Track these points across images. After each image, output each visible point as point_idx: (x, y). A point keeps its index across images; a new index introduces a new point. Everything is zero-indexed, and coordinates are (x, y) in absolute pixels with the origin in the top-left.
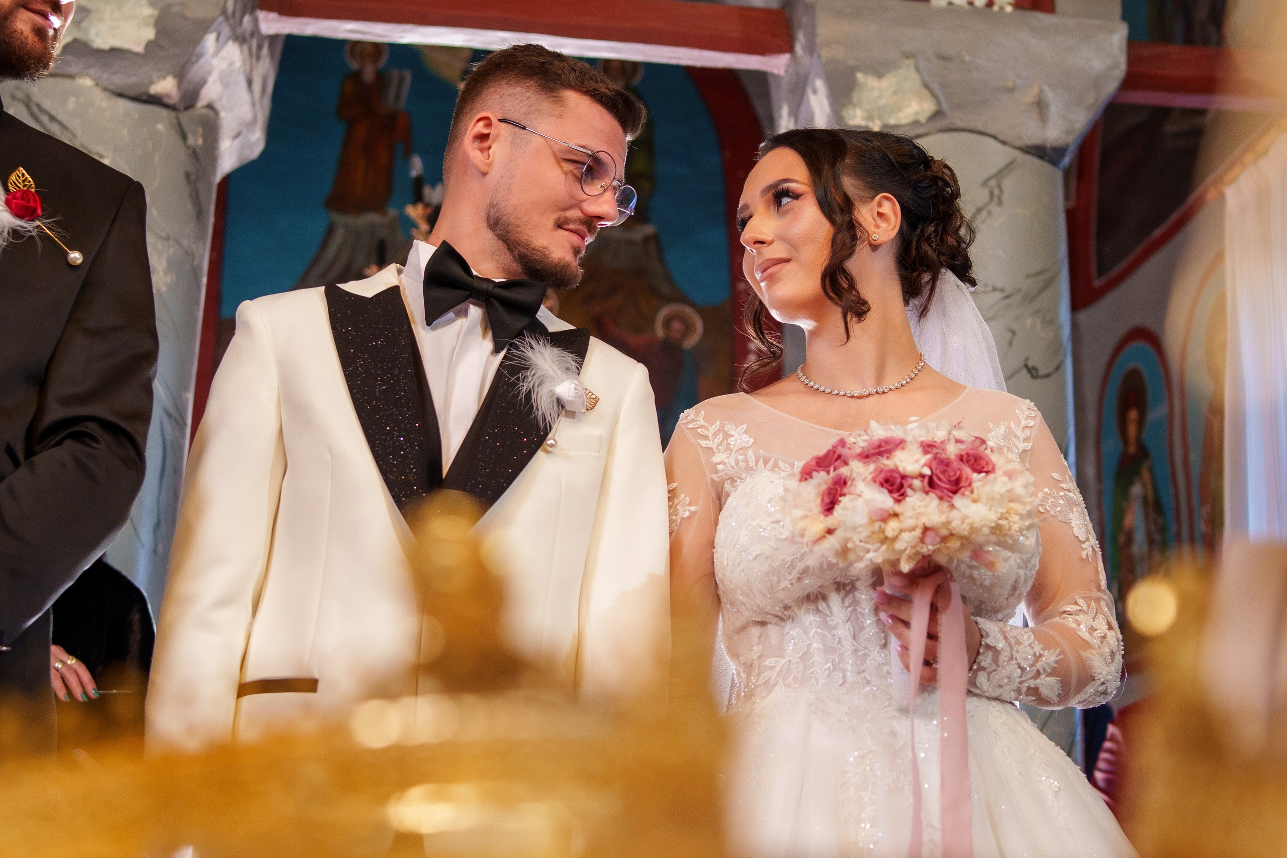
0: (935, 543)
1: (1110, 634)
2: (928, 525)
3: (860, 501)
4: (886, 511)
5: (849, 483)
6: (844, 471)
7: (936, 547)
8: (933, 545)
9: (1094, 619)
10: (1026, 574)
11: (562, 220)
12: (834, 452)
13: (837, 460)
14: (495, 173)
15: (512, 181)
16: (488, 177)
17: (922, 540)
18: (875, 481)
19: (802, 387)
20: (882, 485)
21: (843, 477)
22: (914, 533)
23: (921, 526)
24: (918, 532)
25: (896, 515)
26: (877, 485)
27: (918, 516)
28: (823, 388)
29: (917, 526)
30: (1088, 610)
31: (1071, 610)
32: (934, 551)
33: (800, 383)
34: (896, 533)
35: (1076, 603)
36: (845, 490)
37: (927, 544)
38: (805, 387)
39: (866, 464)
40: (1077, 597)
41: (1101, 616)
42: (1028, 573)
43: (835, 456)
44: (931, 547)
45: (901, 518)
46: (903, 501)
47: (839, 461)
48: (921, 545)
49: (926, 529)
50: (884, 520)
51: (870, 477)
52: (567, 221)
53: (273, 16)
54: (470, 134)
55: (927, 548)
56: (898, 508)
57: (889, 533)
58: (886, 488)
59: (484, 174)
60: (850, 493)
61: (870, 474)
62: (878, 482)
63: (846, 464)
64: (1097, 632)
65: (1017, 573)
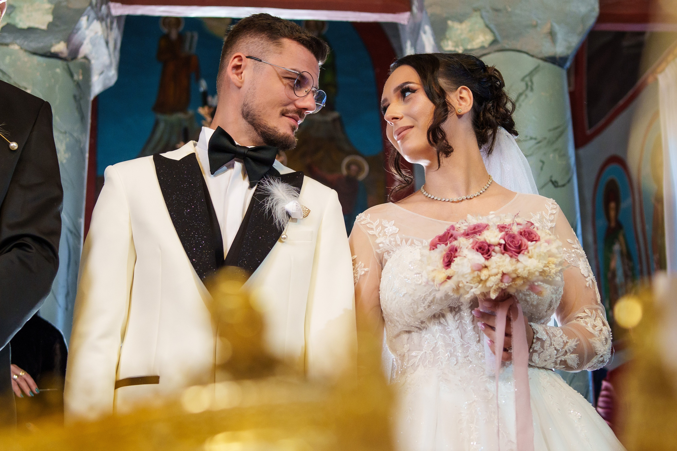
0: (509, 282)
1: (604, 328)
2: (504, 272)
3: (466, 260)
4: (481, 265)
5: (459, 250)
6: (455, 243)
7: (509, 284)
8: (508, 283)
9: (595, 320)
10: (556, 297)
11: (285, 111)
12: (449, 233)
13: (450, 237)
14: (245, 87)
15: (255, 91)
16: (241, 89)
17: (502, 281)
18: (473, 248)
19: (424, 198)
20: (477, 250)
21: (455, 247)
22: (497, 277)
23: (501, 272)
24: (499, 276)
25: (486, 267)
26: (475, 250)
27: (498, 267)
28: (436, 198)
29: (499, 273)
30: (591, 316)
31: (582, 316)
32: (508, 286)
33: (423, 196)
34: (487, 277)
35: (584, 312)
36: (457, 254)
37: (504, 283)
38: (426, 198)
39: (468, 239)
40: (585, 308)
41: (598, 319)
42: (557, 296)
43: (449, 235)
44: (507, 284)
45: (489, 268)
46: (490, 259)
47: (452, 238)
48: (501, 284)
49: (504, 274)
50: (480, 270)
51: (470, 246)
52: (288, 111)
53: (118, 5)
54: (230, 66)
55: (505, 285)
56: (487, 263)
57: (483, 278)
58: (480, 252)
59: (239, 88)
60: (460, 256)
61: (470, 244)
62: (475, 249)
63: (456, 239)
64: (597, 327)
65: (551, 297)
